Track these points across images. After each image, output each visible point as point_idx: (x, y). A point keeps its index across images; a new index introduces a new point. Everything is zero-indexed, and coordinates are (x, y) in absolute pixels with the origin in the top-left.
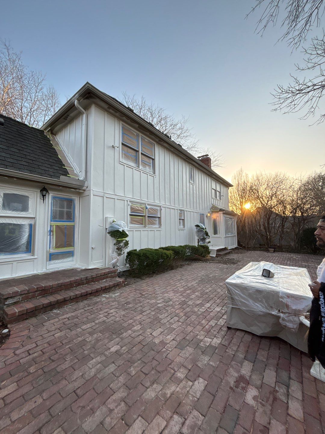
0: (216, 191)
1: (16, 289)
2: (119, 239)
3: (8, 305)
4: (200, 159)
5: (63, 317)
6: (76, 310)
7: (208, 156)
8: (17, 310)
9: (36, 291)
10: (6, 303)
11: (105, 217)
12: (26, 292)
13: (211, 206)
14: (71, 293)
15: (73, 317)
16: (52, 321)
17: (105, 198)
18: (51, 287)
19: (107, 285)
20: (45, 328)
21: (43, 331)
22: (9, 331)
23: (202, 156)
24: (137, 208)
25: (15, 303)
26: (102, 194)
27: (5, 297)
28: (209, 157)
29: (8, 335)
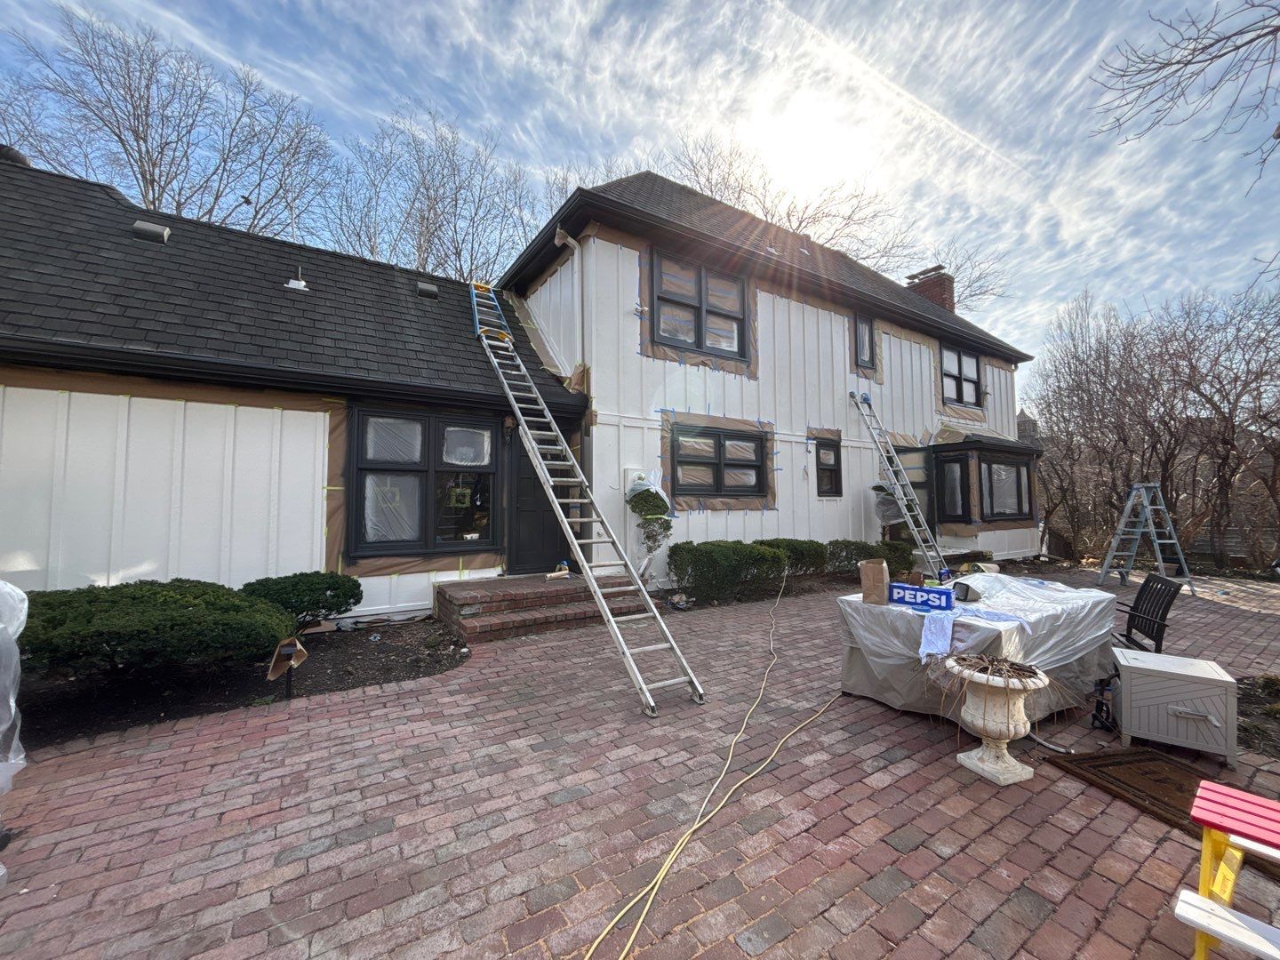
0: (959, 380)
1: (473, 594)
2: (649, 517)
3: (465, 617)
4: (917, 281)
5: (544, 645)
6: (564, 639)
7: (943, 271)
8: (476, 623)
9: (503, 600)
10: (463, 613)
11: (622, 470)
12: (488, 600)
13: (940, 427)
14: (559, 612)
15: (560, 647)
16: (526, 648)
17: (622, 427)
18: (525, 597)
19: (623, 605)
20: (518, 654)
21: (515, 656)
22: (470, 651)
23: (921, 274)
24: (697, 446)
25: (473, 615)
26: (615, 420)
27: (461, 603)
28: (944, 274)
29: (467, 656)
